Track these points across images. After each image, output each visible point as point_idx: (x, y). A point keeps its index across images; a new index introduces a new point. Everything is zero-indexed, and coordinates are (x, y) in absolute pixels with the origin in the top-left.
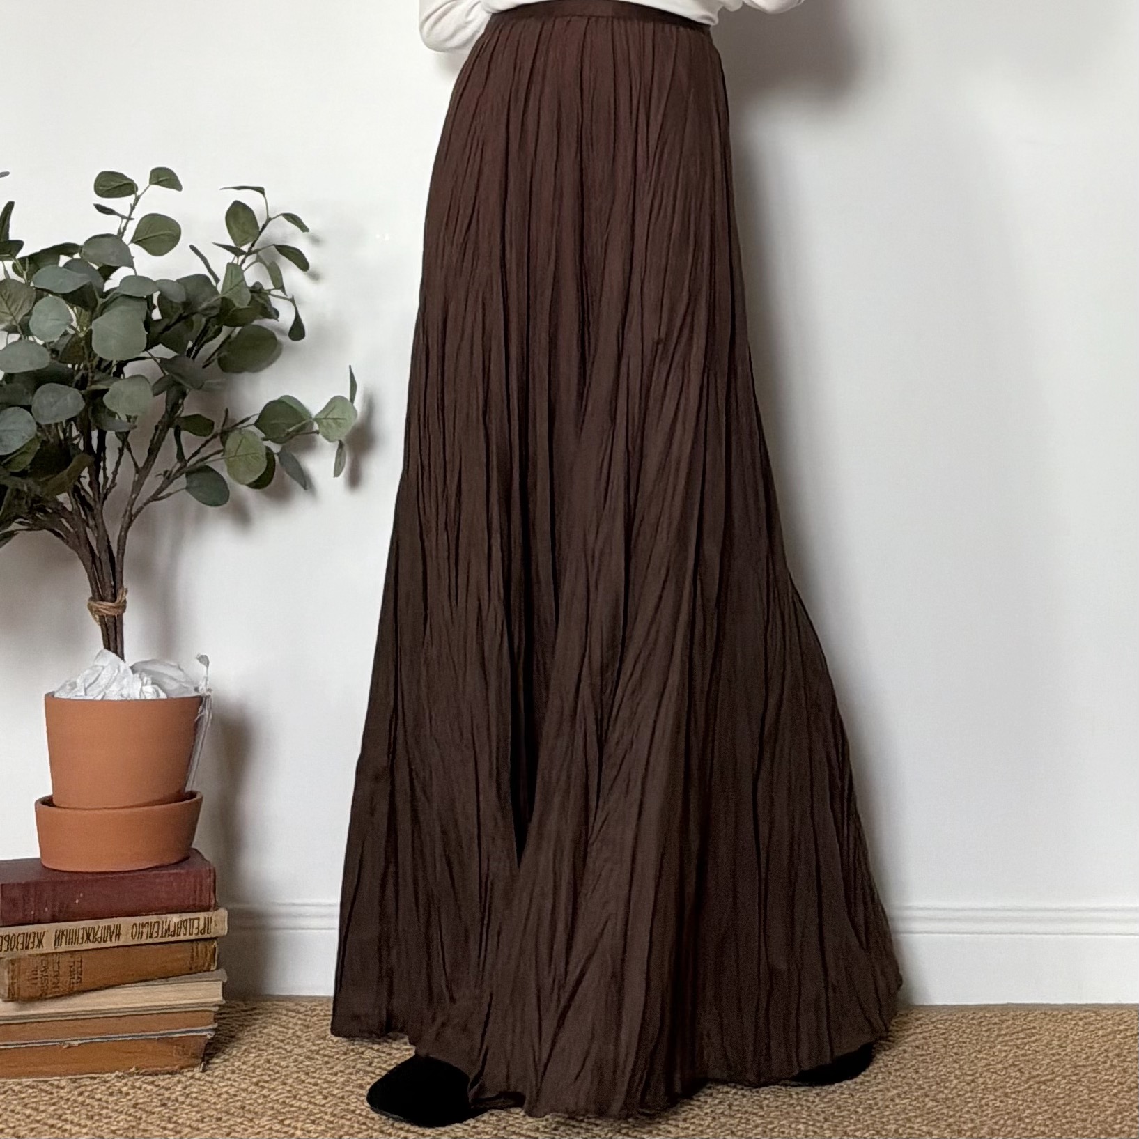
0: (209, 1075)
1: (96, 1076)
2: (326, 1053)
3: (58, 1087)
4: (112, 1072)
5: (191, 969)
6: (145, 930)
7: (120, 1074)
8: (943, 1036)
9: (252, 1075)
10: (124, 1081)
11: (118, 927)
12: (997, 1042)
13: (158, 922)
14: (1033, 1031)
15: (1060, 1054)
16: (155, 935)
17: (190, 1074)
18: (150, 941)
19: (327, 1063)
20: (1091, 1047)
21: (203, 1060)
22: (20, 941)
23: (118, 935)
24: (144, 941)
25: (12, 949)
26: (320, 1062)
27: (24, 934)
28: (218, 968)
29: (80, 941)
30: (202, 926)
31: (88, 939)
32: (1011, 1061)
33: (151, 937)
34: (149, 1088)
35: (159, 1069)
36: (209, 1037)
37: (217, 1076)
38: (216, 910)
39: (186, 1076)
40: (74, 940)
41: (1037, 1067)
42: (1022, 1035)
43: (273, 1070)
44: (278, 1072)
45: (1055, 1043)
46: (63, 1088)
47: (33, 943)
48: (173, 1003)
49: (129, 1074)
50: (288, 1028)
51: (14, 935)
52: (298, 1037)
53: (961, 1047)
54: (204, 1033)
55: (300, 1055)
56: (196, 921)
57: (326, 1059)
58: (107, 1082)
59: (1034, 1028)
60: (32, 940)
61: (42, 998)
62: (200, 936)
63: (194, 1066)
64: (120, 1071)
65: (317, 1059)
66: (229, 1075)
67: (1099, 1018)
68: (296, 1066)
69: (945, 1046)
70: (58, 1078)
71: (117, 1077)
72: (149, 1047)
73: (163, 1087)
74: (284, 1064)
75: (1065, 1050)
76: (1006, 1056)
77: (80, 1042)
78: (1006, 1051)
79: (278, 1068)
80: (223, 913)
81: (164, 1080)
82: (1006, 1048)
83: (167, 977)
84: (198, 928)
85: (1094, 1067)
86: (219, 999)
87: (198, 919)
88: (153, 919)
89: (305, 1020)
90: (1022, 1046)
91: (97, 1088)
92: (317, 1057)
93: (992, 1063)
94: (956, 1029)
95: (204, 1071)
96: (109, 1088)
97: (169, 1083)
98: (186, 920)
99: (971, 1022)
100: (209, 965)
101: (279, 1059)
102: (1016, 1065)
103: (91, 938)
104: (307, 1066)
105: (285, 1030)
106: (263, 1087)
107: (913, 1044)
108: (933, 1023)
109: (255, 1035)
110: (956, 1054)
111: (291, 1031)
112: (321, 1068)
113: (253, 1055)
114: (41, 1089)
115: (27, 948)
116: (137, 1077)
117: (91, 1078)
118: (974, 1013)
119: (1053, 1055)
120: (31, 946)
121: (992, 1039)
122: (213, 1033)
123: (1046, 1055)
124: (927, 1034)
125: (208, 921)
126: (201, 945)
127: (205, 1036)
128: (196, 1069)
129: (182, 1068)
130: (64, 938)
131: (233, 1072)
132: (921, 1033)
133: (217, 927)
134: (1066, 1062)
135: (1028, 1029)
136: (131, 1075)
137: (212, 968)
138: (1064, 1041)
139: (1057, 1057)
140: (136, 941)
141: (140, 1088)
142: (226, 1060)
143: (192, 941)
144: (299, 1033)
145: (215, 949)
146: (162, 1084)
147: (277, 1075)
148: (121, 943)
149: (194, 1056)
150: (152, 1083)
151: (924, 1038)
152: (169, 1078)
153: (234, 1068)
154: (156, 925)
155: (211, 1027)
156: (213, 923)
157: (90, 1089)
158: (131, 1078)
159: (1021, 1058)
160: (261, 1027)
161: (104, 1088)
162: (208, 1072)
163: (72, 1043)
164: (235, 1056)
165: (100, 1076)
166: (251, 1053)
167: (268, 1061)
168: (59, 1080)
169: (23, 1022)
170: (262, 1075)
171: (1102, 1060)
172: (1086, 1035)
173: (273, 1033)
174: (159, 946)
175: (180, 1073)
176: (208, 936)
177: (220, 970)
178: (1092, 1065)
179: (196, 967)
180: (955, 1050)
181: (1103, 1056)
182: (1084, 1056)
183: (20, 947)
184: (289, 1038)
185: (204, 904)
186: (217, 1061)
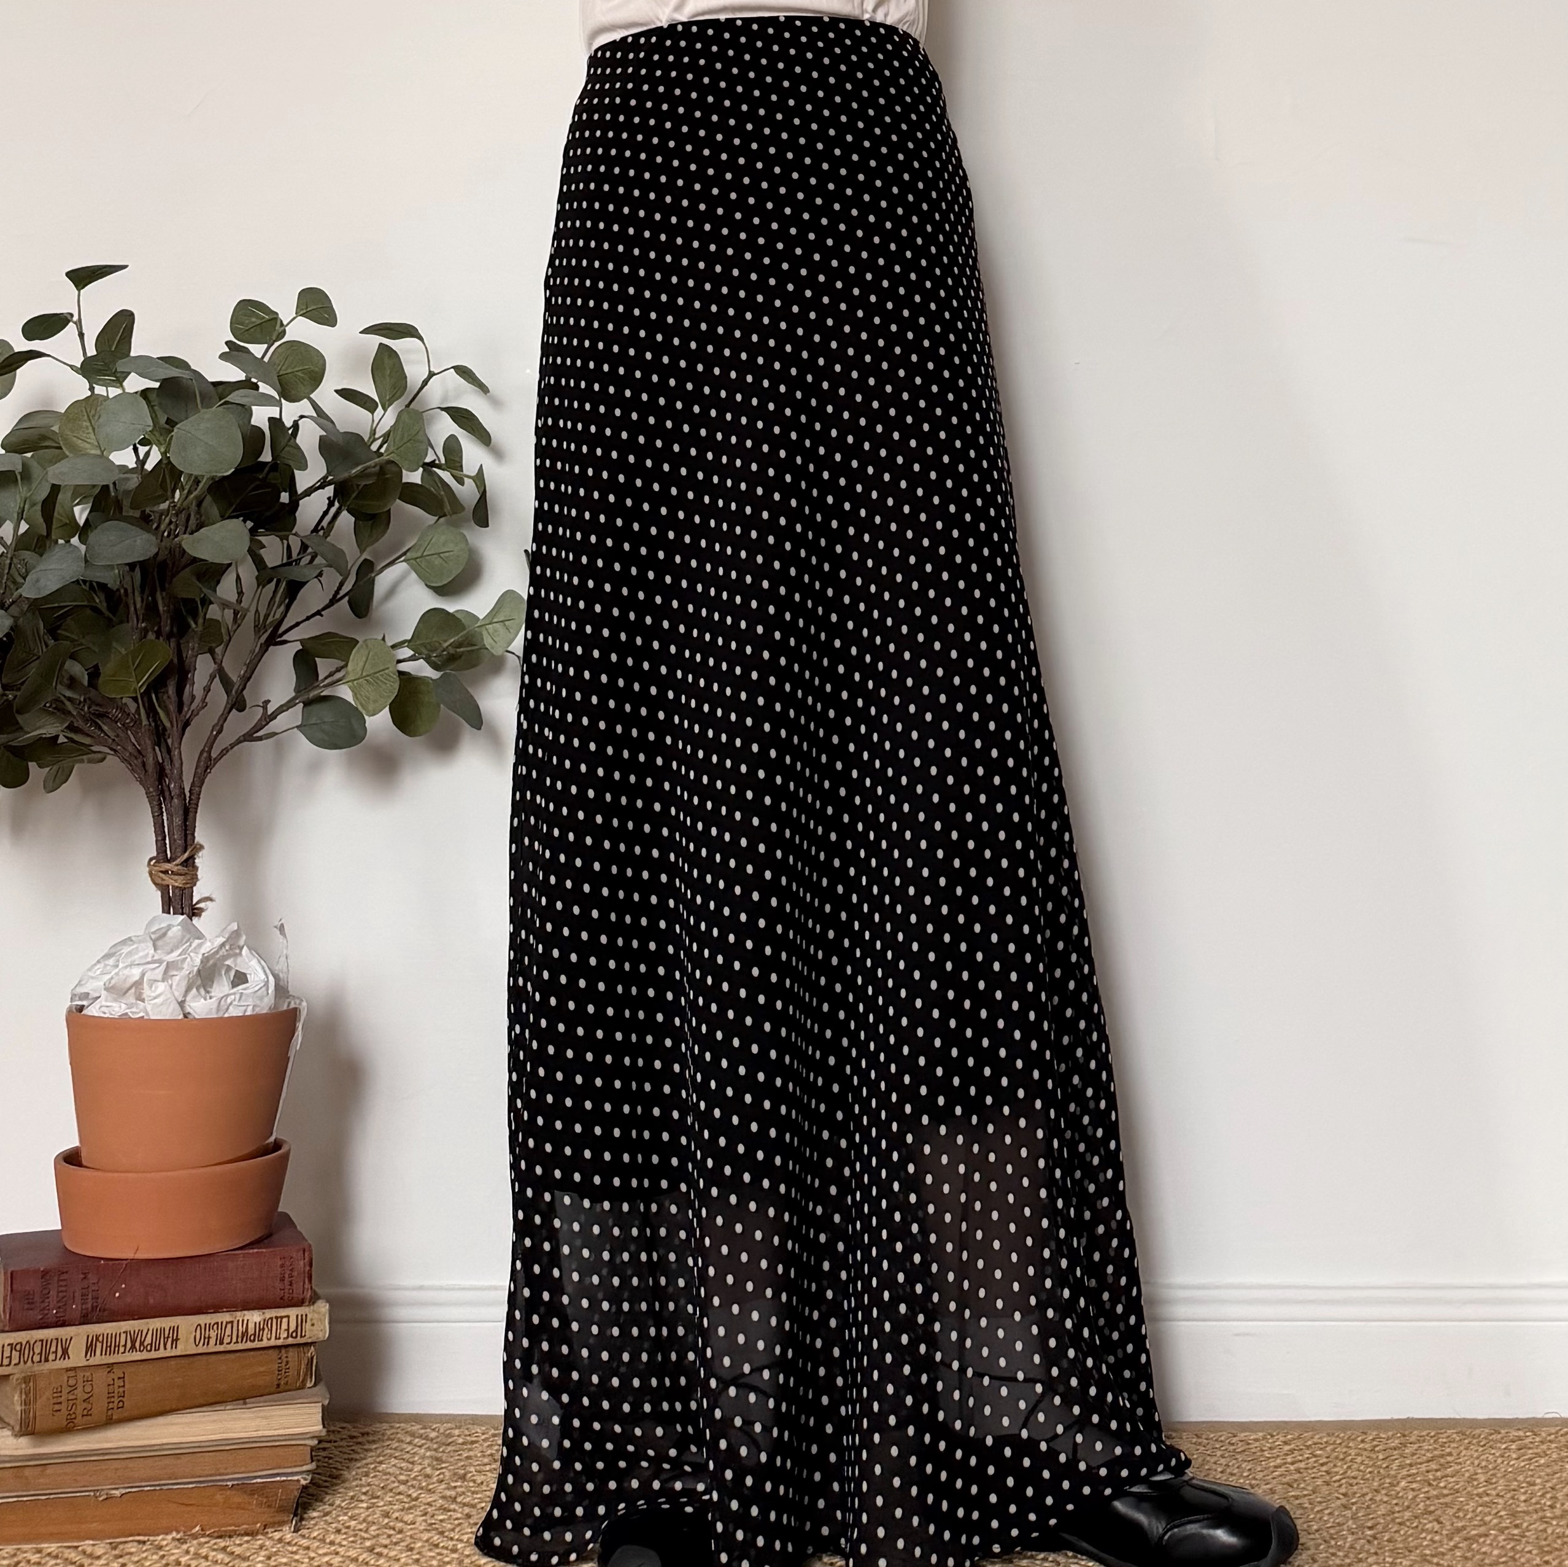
0: (303, 1536)
1: (146, 1538)
2: (467, 1500)
3: (90, 1556)
4: (167, 1532)
5: (278, 1385)
6: (213, 1334)
7: (178, 1536)
8: (1324, 1468)
9: (363, 1534)
10: (185, 1547)
11: (175, 1329)
12: (1400, 1476)
13: (232, 1322)
14: (1449, 1459)
15: (1488, 1495)
16: (227, 1340)
17: (277, 1535)
18: (221, 1348)
19: (468, 1516)
20: (1534, 1484)
21: (295, 1515)
22: (37, 1350)
23: (176, 1341)
24: (212, 1348)
25: (25, 1363)
26: (459, 1515)
27: (42, 1341)
28: (315, 1385)
29: (122, 1349)
30: (293, 1327)
31: (133, 1347)
32: (1422, 1505)
33: (221, 1343)
34: (220, 1556)
35: (233, 1528)
36: (303, 1482)
37: (314, 1538)
38: (314, 1303)
39: (271, 1538)
40: (112, 1347)
41: (1461, 1514)
42: (1433, 1466)
43: (394, 1529)
44: (400, 1532)
45: (1482, 1478)
46: (99, 1558)
47: (56, 1352)
48: (254, 1434)
49: (192, 1535)
50: (413, 1463)
51: (28, 1342)
52: (428, 1476)
53: (1351, 1485)
54: (296, 1478)
55: (429, 1504)
56: (285, 1320)
57: (467, 1510)
58: (160, 1548)
59: (1450, 1454)
60: (53, 1349)
61: (69, 1429)
62: (290, 1341)
63: (282, 1523)
64: (178, 1532)
65: (454, 1511)
66: (332, 1537)
67: (1538, 1439)
68: (425, 1521)
69: (1327, 1484)
70: (91, 1542)
71: (174, 1539)
72: (219, 1497)
73: (239, 1556)
74: (409, 1518)
75: (1495, 1489)
76: (1415, 1497)
77: (124, 1491)
78: (1413, 1490)
79: (399, 1525)
80: (323, 1307)
81: (240, 1545)
82: (1414, 1486)
83: (244, 1399)
84: (288, 1330)
85: (1540, 1514)
86: (318, 1428)
87: (288, 1317)
88: (224, 1317)
89: (436, 1450)
90: (1435, 1483)
91: (146, 1558)
92: (452, 1507)
93: (1397, 1509)
94: (1341, 1456)
95: (296, 1531)
96: (163, 1556)
97: (248, 1549)
98: (271, 1319)
99: (1361, 1446)
100: (304, 1382)
101: (402, 1510)
102: (1431, 1512)
103: (137, 1345)
104: (441, 1521)
105: (410, 1466)
106: (380, 1555)
107: (1284, 1480)
108: (1308, 1447)
109: (367, 1475)
110: (1345, 1495)
111: (417, 1468)
112: (459, 1524)
113: (365, 1505)
114: (67, 1559)
115: (47, 1360)
116: (203, 1540)
117: (139, 1542)
118: (1365, 1433)
119: (1479, 1495)
120: (52, 1357)
121: (1393, 1473)
122: (309, 1478)
123: (1470, 1496)
124: (1302, 1465)
125: (302, 1320)
126: (292, 1354)
127: (298, 1481)
128: (286, 1528)
129: (265, 1527)
130: (99, 1345)
131: (338, 1531)
132: (1293, 1463)
133: (314, 1328)
134: (1500, 1506)
135: (1442, 1456)
136: (195, 1537)
137: (309, 1385)
138: (1494, 1475)
139: (1486, 1499)
140: (201, 1349)
141: (206, 1558)
142: (327, 1514)
143: (279, 1347)
144: (428, 1470)
145: (312, 1358)
146: (238, 1550)
147: (399, 1536)
148: (178, 1354)
149: (282, 1510)
150: (224, 1549)
151: (1298, 1471)
152: (248, 1542)
153: (340, 1526)
154: (229, 1326)
155: (305, 1468)
156: (309, 1323)
157: (136, 1559)
158: (195, 1542)
159: (1437, 1501)
160: (375, 1462)
161: (155, 1557)
162: (304, 1532)
163: (114, 1492)
164: (339, 1506)
165: (151, 1538)
166: (362, 1501)
167: (386, 1515)
168: (94, 1545)
169: (42, 1464)
170: (378, 1535)
171: (1549, 1503)
172: (1522, 1464)
173: (391, 1470)
174: (232, 1356)
175: (262, 1534)
176: (299, 1340)
177: (317, 1388)
178: (1536, 1511)
179: (286, 1383)
180: (1343, 1490)
181: (1548, 1496)
182: (1523, 1498)
183: (36, 1358)
184: (414, 1479)
185: (295, 1295)
186: (315, 1514)
